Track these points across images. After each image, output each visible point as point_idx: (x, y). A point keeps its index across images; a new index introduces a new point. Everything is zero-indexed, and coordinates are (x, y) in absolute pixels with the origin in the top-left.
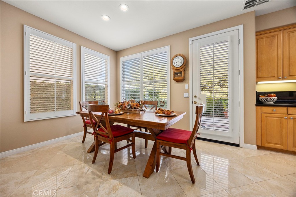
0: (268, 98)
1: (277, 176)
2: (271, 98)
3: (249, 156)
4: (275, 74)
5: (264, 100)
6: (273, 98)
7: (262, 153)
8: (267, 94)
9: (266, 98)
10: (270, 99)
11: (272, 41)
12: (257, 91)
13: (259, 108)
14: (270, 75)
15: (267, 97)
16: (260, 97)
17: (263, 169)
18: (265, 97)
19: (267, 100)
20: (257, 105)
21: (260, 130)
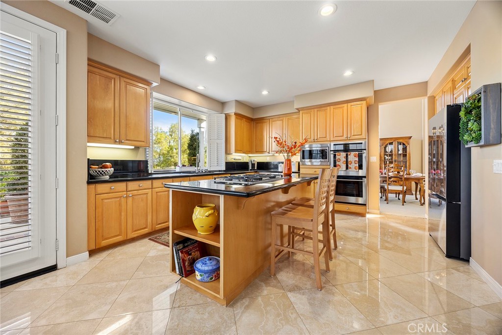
0: (103, 170)
1: (125, 283)
2: (107, 169)
3: (79, 278)
4: (111, 133)
5: (98, 173)
6: (109, 169)
7: (98, 259)
8: (100, 163)
9: (100, 170)
10: (106, 171)
11: (108, 85)
12: (88, 159)
13: (93, 186)
14: (105, 136)
15: (101, 168)
16: (91, 168)
17: (107, 286)
18: (98, 168)
19: (101, 173)
20: (89, 183)
21: (93, 224)
